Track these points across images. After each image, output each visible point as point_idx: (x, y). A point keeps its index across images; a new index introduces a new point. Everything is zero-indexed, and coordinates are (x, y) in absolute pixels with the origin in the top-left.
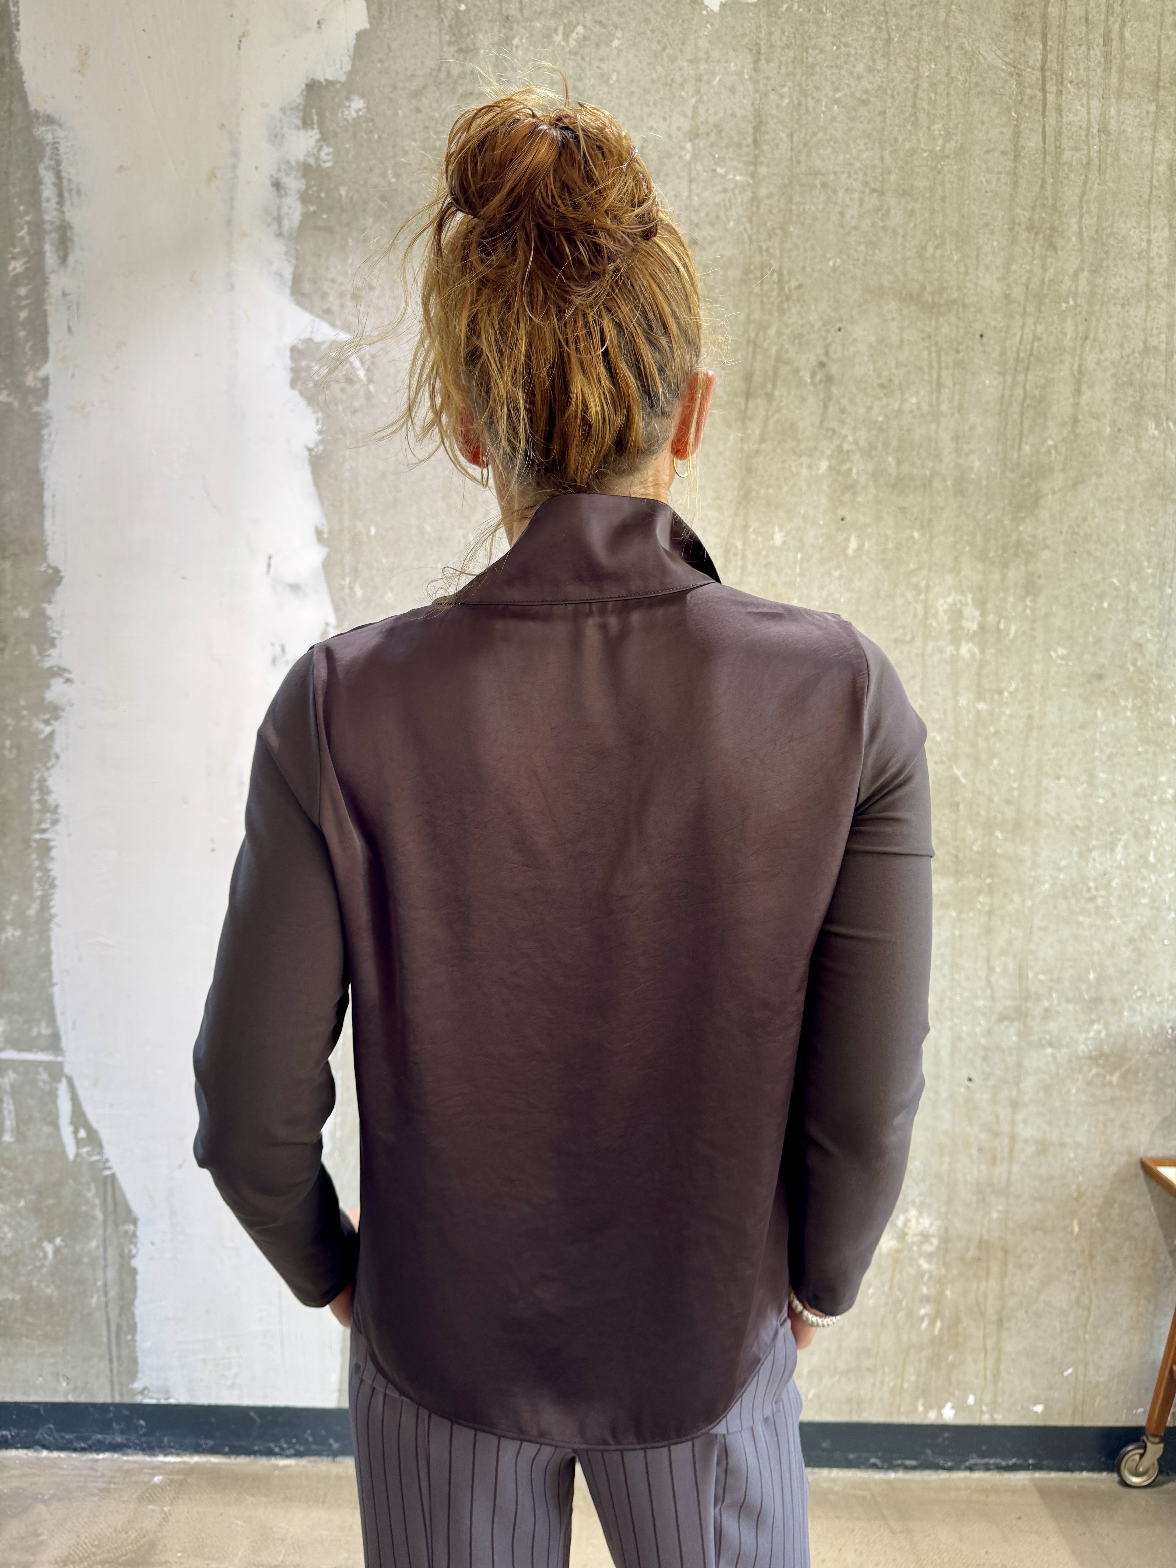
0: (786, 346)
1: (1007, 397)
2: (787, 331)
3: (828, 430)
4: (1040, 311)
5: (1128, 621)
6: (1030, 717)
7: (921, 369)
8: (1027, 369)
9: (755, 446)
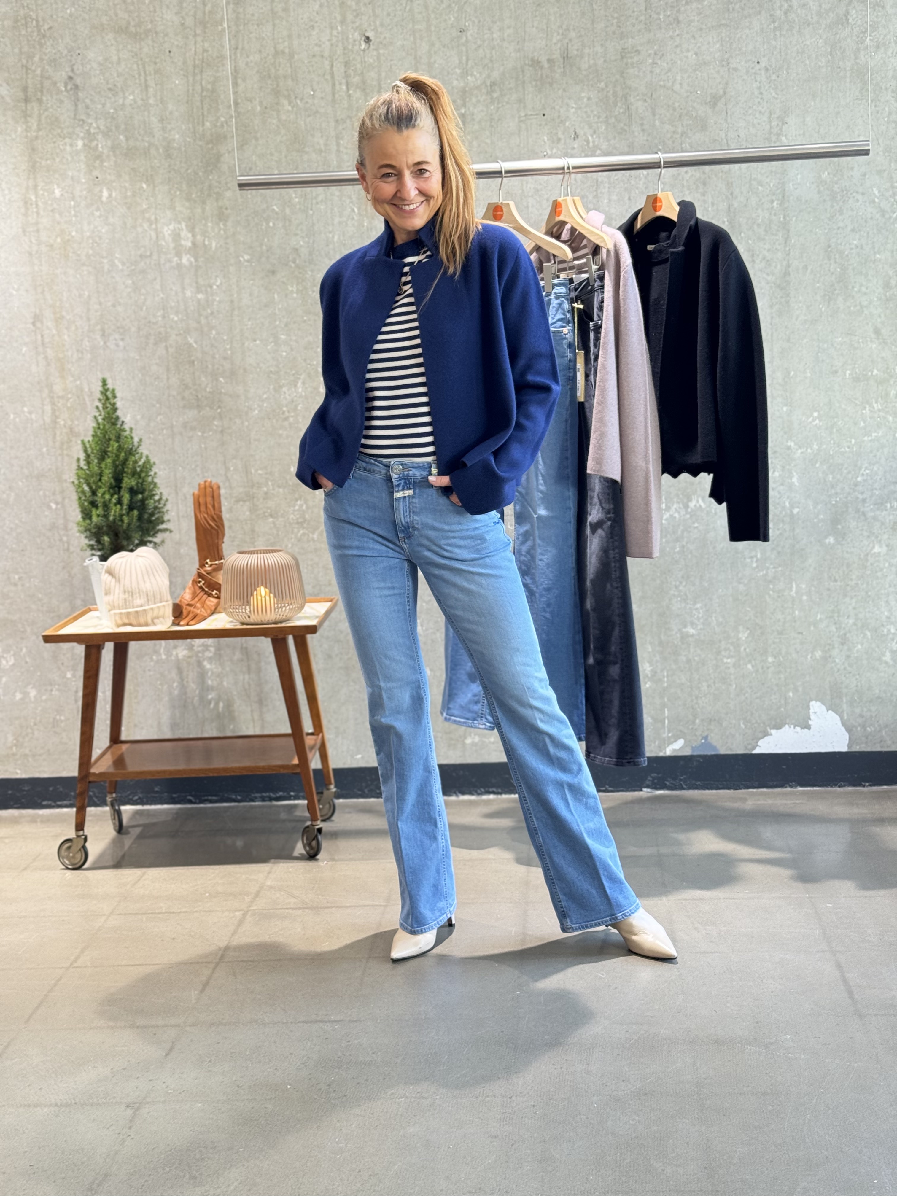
0: (47, 67)
1: (191, 91)
2: (46, 58)
3: (79, 120)
4: (205, 32)
5: (287, 234)
6: (232, 302)
7: (134, 77)
8: (202, 71)
9: (34, 134)
